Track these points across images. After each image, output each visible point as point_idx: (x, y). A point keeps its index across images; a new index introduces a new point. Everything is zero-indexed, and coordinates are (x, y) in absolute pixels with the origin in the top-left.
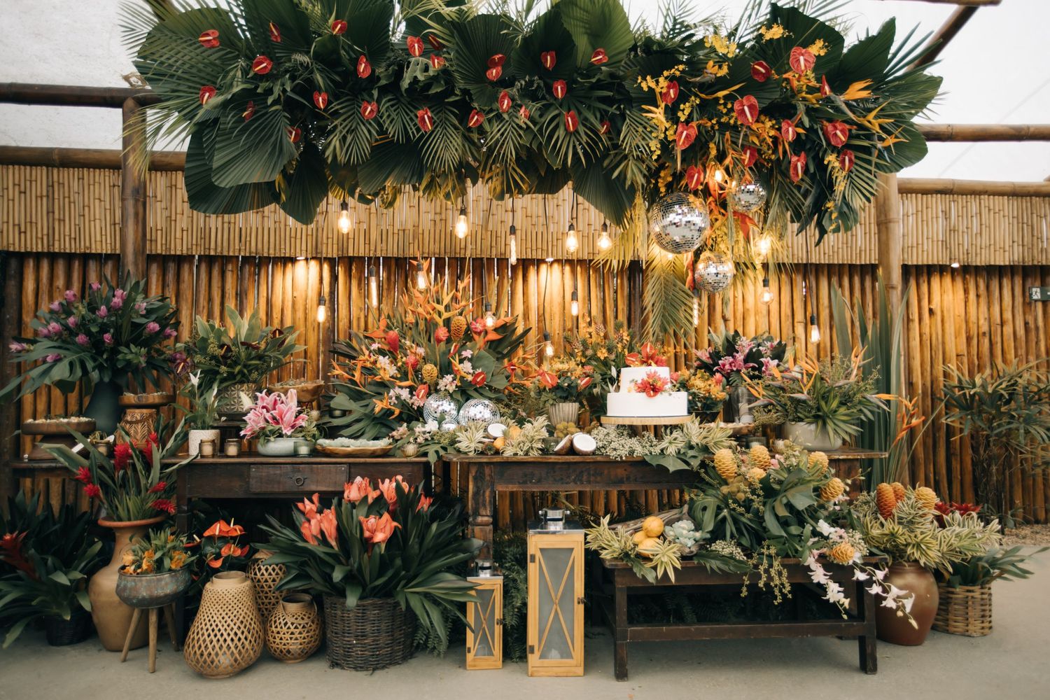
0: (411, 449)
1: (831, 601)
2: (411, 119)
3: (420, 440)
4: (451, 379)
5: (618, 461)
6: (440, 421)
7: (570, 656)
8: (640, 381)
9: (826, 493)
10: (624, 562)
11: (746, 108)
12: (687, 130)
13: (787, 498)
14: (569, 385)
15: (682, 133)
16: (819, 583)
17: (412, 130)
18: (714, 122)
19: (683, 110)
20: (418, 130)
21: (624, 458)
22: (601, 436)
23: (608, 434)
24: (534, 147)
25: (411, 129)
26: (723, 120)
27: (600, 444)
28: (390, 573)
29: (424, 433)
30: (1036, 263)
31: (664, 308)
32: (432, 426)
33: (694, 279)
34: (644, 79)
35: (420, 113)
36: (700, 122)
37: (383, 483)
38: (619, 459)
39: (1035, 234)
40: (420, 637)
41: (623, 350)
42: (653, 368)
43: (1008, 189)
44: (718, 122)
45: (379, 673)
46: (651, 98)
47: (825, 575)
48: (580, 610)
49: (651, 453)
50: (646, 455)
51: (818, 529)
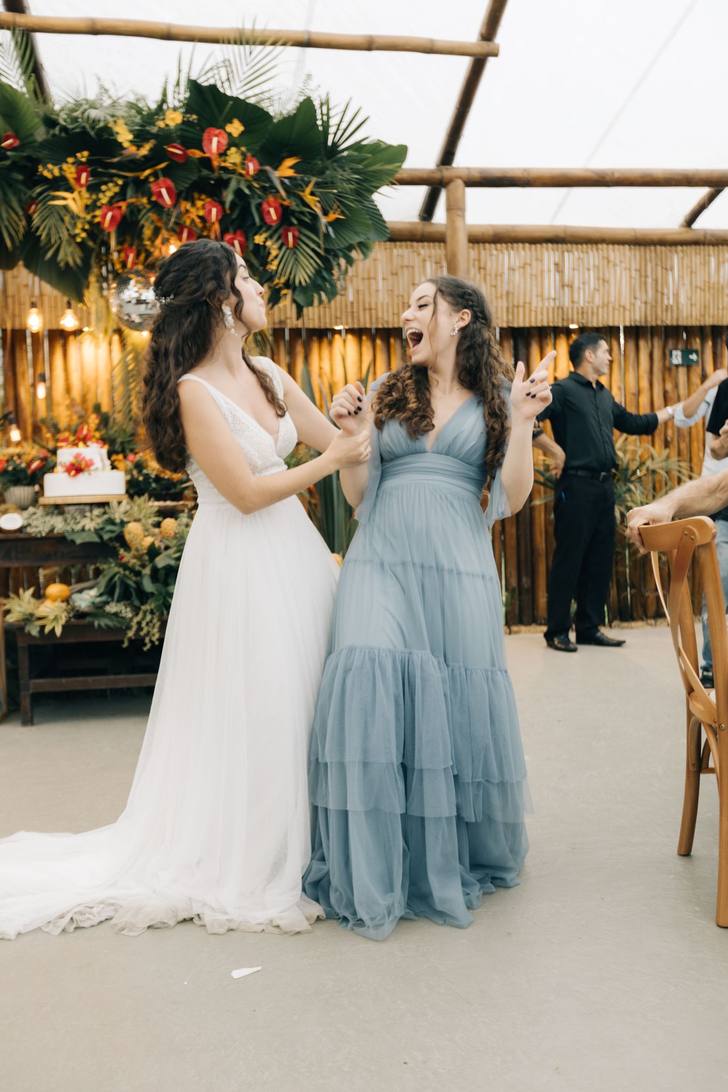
5: (37, 538)
8: (68, 463)
10: (22, 623)
11: (163, 191)
12: (111, 211)
14: (14, 469)
15: (106, 215)
18: (145, 200)
19: (104, 192)
21: (44, 534)
22: (28, 516)
23: (36, 512)
27: (26, 523)
30: (659, 323)
34: (47, 167)
36: (132, 200)
38: (39, 535)
39: (660, 289)
42: (81, 449)
43: (629, 236)
46: (61, 183)
49: (72, 530)
50: (67, 531)
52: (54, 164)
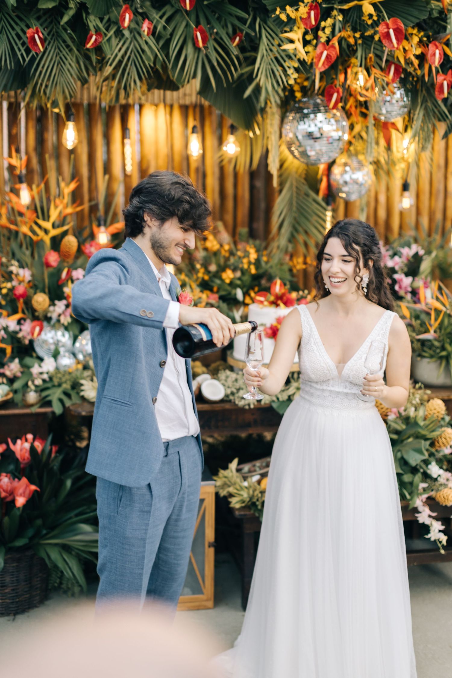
0: (32, 397)
1: (432, 539)
2: (20, 38)
3: (38, 382)
4: (63, 307)
5: (246, 410)
6: (56, 355)
7: (200, 592)
8: (268, 325)
9: (438, 443)
10: (252, 512)
11: (391, 31)
12: (327, 50)
13: (402, 453)
15: (322, 53)
16: (423, 524)
17: (21, 52)
18: (358, 35)
19: (324, 29)
20: (28, 51)
21: (252, 406)
22: (230, 383)
23: (236, 380)
24: (158, 67)
25: (20, 50)
26: (367, 34)
27: (229, 392)
28: (30, 532)
29: (41, 373)
31: (295, 219)
32: (49, 365)
33: (329, 186)
34: (283, 9)
35: (30, 32)
36: (343, 34)
37: (14, 443)
38: (247, 407)
40: (55, 580)
41: (249, 267)
42: (282, 309)
44: (362, 36)
45: (20, 617)
47: (430, 516)
48: (210, 553)
49: (278, 399)
50: (273, 401)
51: (429, 472)
52: (291, 6)
